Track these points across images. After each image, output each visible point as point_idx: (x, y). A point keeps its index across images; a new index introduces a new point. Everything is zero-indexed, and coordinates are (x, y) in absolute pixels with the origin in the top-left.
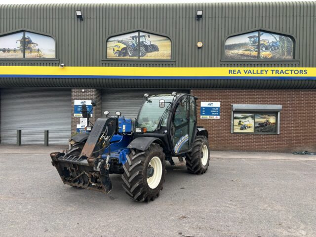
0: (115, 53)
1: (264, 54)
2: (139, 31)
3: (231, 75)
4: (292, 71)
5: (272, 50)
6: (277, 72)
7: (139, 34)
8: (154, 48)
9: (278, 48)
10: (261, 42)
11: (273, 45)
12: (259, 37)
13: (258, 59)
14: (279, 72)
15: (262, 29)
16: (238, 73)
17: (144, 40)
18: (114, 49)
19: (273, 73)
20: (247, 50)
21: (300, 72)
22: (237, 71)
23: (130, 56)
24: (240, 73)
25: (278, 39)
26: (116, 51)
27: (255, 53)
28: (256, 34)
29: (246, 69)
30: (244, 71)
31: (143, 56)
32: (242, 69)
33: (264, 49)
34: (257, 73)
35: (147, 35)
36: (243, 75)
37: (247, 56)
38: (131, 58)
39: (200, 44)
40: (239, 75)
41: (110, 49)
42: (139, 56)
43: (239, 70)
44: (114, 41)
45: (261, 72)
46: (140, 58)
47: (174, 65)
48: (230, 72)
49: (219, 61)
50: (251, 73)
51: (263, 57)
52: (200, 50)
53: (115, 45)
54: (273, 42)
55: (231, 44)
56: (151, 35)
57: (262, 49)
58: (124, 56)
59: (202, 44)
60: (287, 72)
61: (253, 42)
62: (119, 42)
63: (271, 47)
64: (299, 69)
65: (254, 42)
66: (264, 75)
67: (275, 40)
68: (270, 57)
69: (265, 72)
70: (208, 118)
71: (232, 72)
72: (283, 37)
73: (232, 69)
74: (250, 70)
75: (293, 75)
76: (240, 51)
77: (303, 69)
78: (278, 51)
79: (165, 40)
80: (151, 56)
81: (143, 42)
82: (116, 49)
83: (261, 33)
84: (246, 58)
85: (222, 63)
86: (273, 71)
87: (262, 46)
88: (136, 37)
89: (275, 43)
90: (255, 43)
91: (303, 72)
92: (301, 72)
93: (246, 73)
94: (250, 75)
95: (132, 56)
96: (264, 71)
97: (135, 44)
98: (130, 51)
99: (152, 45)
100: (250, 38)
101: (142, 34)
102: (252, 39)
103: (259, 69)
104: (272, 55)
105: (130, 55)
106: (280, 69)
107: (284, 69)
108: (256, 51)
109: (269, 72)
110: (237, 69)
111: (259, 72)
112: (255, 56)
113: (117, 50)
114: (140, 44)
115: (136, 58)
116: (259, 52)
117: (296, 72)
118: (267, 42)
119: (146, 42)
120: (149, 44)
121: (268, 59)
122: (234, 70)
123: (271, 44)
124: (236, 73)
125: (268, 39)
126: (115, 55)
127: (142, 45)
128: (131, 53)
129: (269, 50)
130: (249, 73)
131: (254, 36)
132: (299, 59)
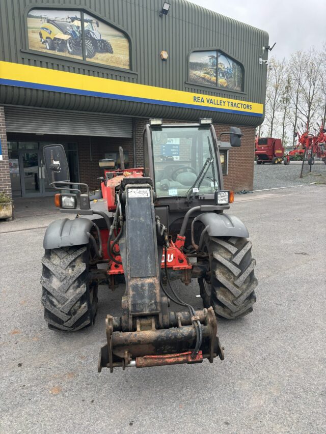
0: (44, 42)
1: (222, 81)
2: (83, 11)
3: (195, 103)
4: (242, 104)
5: (227, 78)
7: (82, 16)
8: (106, 48)
9: (231, 77)
10: (219, 66)
11: (228, 72)
12: (217, 59)
13: (217, 86)
14: (233, 105)
17: (91, 29)
18: (41, 34)
19: (228, 106)
20: (208, 74)
21: (247, 107)
22: (200, 99)
23: (69, 52)
24: (203, 101)
25: (232, 66)
26: (44, 38)
27: (213, 79)
28: (215, 54)
29: (208, 97)
30: (207, 99)
31: (90, 58)
32: (205, 97)
33: (221, 75)
34: (217, 104)
35: (94, 20)
36: (206, 104)
37: (208, 81)
38: (72, 56)
40: (202, 104)
41: (33, 32)
42: (84, 57)
43: (202, 98)
44: (40, 17)
45: (220, 103)
46: (88, 59)
47: (135, 80)
48: (195, 99)
49: (184, 83)
50: (212, 103)
51: (220, 85)
52: (164, 63)
53: (42, 26)
56: (100, 24)
57: (219, 75)
58: (60, 50)
59: (167, 55)
60: (239, 106)
61: (212, 64)
62: (49, 21)
63: (226, 74)
64: (247, 103)
65: (213, 65)
66: (222, 107)
67: (229, 67)
68: (225, 85)
69: (223, 104)
71: (197, 100)
72: (235, 64)
73: (197, 95)
74: (212, 100)
75: (242, 110)
76: (200, 73)
77: (249, 103)
78: (231, 79)
79: (120, 37)
80: (102, 60)
81: (88, 31)
82: (45, 34)
83: (219, 54)
84: (206, 83)
85: (187, 86)
86: (229, 102)
87: (219, 71)
89: (230, 70)
91: (249, 108)
93: (208, 102)
94: (211, 105)
95: (72, 54)
96: (222, 102)
97: (77, 33)
98: (70, 43)
99: (103, 41)
100: (210, 57)
101: (86, 17)
102: (212, 60)
103: (219, 99)
105: (71, 51)
106: (234, 101)
107: (237, 102)
108: (215, 76)
110: (201, 96)
112: (213, 83)
113: (47, 38)
114: (85, 34)
115: (80, 58)
116: (217, 80)
117: (245, 106)
118: (223, 66)
119: (93, 33)
120: (99, 38)
121: (223, 87)
122: (198, 97)
123: (226, 70)
124: (200, 101)
125: (225, 64)
126: (44, 46)
127: (88, 36)
128: (71, 49)
129: (224, 77)
130: (210, 102)
131: (214, 57)
132: (246, 92)
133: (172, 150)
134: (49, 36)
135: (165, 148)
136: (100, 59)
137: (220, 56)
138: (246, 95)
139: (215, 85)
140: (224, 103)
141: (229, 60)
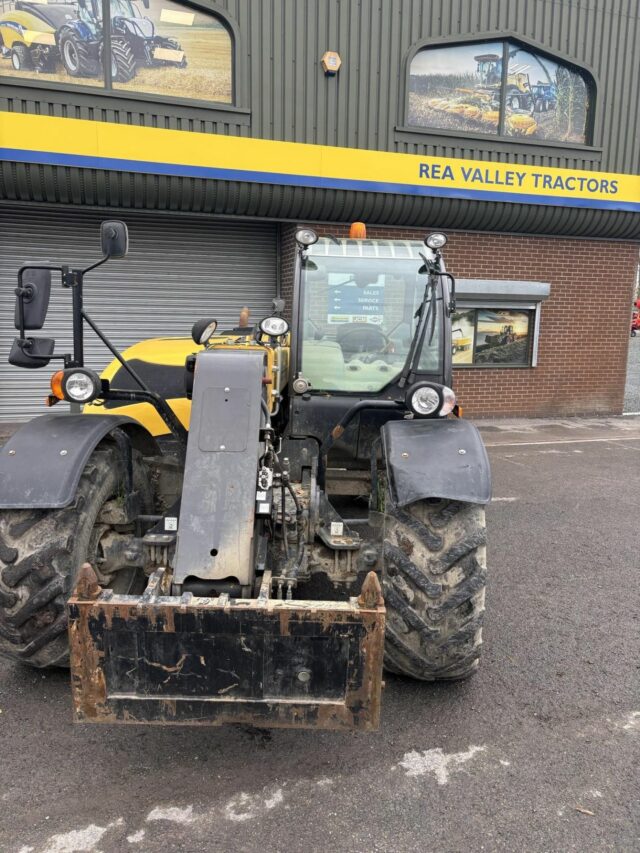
0: (9, 55)
1: (519, 120)
3: (425, 182)
4: (582, 180)
5: (537, 110)
6: (547, 180)
9: (552, 107)
10: (511, 81)
11: (540, 96)
12: (504, 62)
13: (499, 134)
14: (553, 183)
15: (518, 35)
16: (445, 176)
17: (127, 15)
19: (536, 186)
20: (472, 103)
21: (602, 186)
22: (442, 170)
23: (69, 73)
24: (451, 176)
25: (554, 79)
26: (8, 45)
27: (491, 115)
28: (497, 50)
29: (468, 164)
30: (463, 169)
31: (124, 81)
32: (457, 164)
33: (516, 104)
34: (497, 182)
36: (458, 183)
37: (471, 122)
38: (76, 81)
39: (332, 61)
40: (447, 183)
42: (109, 80)
43: (448, 168)
45: (508, 178)
46: (116, 86)
47: (244, 129)
48: (423, 170)
49: (391, 128)
50: (480, 178)
51: (513, 131)
52: (332, 80)
53: (3, 18)
54: (540, 86)
55: (427, 73)
57: (510, 105)
58: (44, 70)
59: (339, 62)
60: (571, 184)
61: (488, 76)
62: (20, 6)
63: (534, 101)
64: (599, 176)
65: (491, 77)
66: (515, 189)
67: (544, 80)
68: (529, 131)
69: (516, 180)
71: (430, 172)
72: (566, 72)
73: (430, 160)
74: (478, 171)
75: (586, 194)
76: (451, 104)
77: (610, 177)
78: (550, 114)
79: (208, 26)
81: (121, 21)
82: (10, 36)
83: (511, 49)
84: (466, 128)
85: (400, 138)
86: (537, 176)
87: (511, 93)
89: (547, 88)
90: (494, 80)
91: (609, 188)
92: (604, 185)
93: (466, 177)
94: (477, 186)
95: (76, 75)
96: (515, 176)
97: (92, 27)
98: (71, 52)
99: (159, 39)
100: (482, 60)
102: (486, 67)
103: (504, 167)
104: (534, 127)
105: (73, 68)
106: (554, 172)
107: (565, 173)
108: (495, 109)
109: (527, 182)
110: (443, 162)
112: (491, 126)
113: (15, 43)
114: (112, 29)
115: (96, 83)
116: (501, 118)
117: (593, 185)
118: (524, 81)
119: (133, 23)
120: (148, 34)
121: (525, 137)
122: (434, 166)
123: (535, 90)
124: (441, 175)
125: (527, 71)
126: (8, 62)
127: (119, 33)
128: (74, 63)
129: (528, 109)
130: (474, 178)
131: (493, 58)
132: (601, 146)
133: (360, 300)
134: (17, 38)
136: (153, 82)
137: (513, 54)
138: (599, 155)
139: (496, 132)
140: (521, 178)
141: (545, 63)
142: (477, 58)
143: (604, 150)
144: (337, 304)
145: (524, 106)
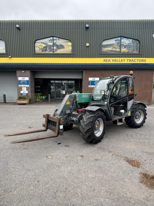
0: (40, 50)
1: (124, 50)
2: (53, 37)
3: (105, 62)
4: (138, 60)
5: (128, 48)
6: (130, 60)
7: (53, 38)
8: (62, 47)
9: (131, 47)
10: (122, 43)
11: (128, 45)
12: (121, 40)
13: (120, 53)
14: (131, 61)
15: (123, 36)
16: (109, 61)
17: (56, 42)
19: (128, 61)
20: (114, 48)
21: (142, 61)
22: (108, 60)
24: (110, 61)
25: (131, 42)
26: (40, 48)
27: (118, 50)
28: (119, 39)
29: (113, 59)
30: (112, 60)
31: (56, 52)
32: (111, 59)
33: (123, 47)
34: (119, 61)
35: (57, 39)
36: (111, 62)
37: (114, 51)
39: (88, 45)
40: (109, 62)
41: (37, 47)
42: (53, 52)
43: (109, 60)
44: (39, 42)
45: (121, 60)
46: (54, 52)
47: (73, 57)
48: (104, 60)
49: (98, 54)
50: (116, 61)
51: (123, 52)
52: (88, 48)
53: (39, 45)
54: (128, 44)
55: (105, 44)
56: (60, 39)
57: (122, 47)
58: (45, 51)
59: (89, 44)
60: (135, 61)
62: (41, 43)
63: (127, 46)
64: (142, 59)
65: (118, 43)
66: (123, 62)
67: (129, 42)
68: (126, 52)
69: (123, 61)
70: (93, 87)
71: (106, 61)
72: (134, 40)
74: (115, 60)
75: (139, 62)
76: (110, 49)
77: (144, 59)
78: (131, 48)
79: (68, 42)
80: (60, 52)
81: (55, 43)
82: (40, 47)
83: (122, 38)
84: (113, 52)
85: (100, 55)
86: (128, 60)
87: (122, 45)
88: (51, 40)
89: (130, 44)
90: (119, 43)
91: (144, 61)
92: (143, 60)
93: (113, 61)
94: (115, 62)
95: (49, 52)
97: (51, 44)
98: (48, 48)
99: (61, 45)
100: (116, 41)
101: (55, 38)
102: (117, 42)
104: (127, 51)
105: (48, 51)
107: (134, 59)
108: (119, 49)
109: (126, 61)
110: (108, 59)
111: (120, 60)
112: (118, 52)
113: (41, 48)
114: (54, 44)
115: (52, 52)
116: (120, 50)
117: (140, 61)
118: (125, 43)
119: (57, 43)
120: (59, 44)
121: (126, 53)
122: (106, 60)
123: (127, 44)
124: (108, 61)
125: (125, 41)
126: (40, 51)
127: (55, 45)
128: (49, 50)
129: (126, 48)
130: (115, 61)
131: (118, 40)
132: (142, 53)
133: (95, 83)
134: (42, 47)
135: (90, 82)
136: (60, 51)
137: (123, 39)
138: (141, 55)
140: (124, 60)
141: (128, 39)
142: (115, 40)
143: (143, 54)
144: (90, 84)
145: (125, 47)
